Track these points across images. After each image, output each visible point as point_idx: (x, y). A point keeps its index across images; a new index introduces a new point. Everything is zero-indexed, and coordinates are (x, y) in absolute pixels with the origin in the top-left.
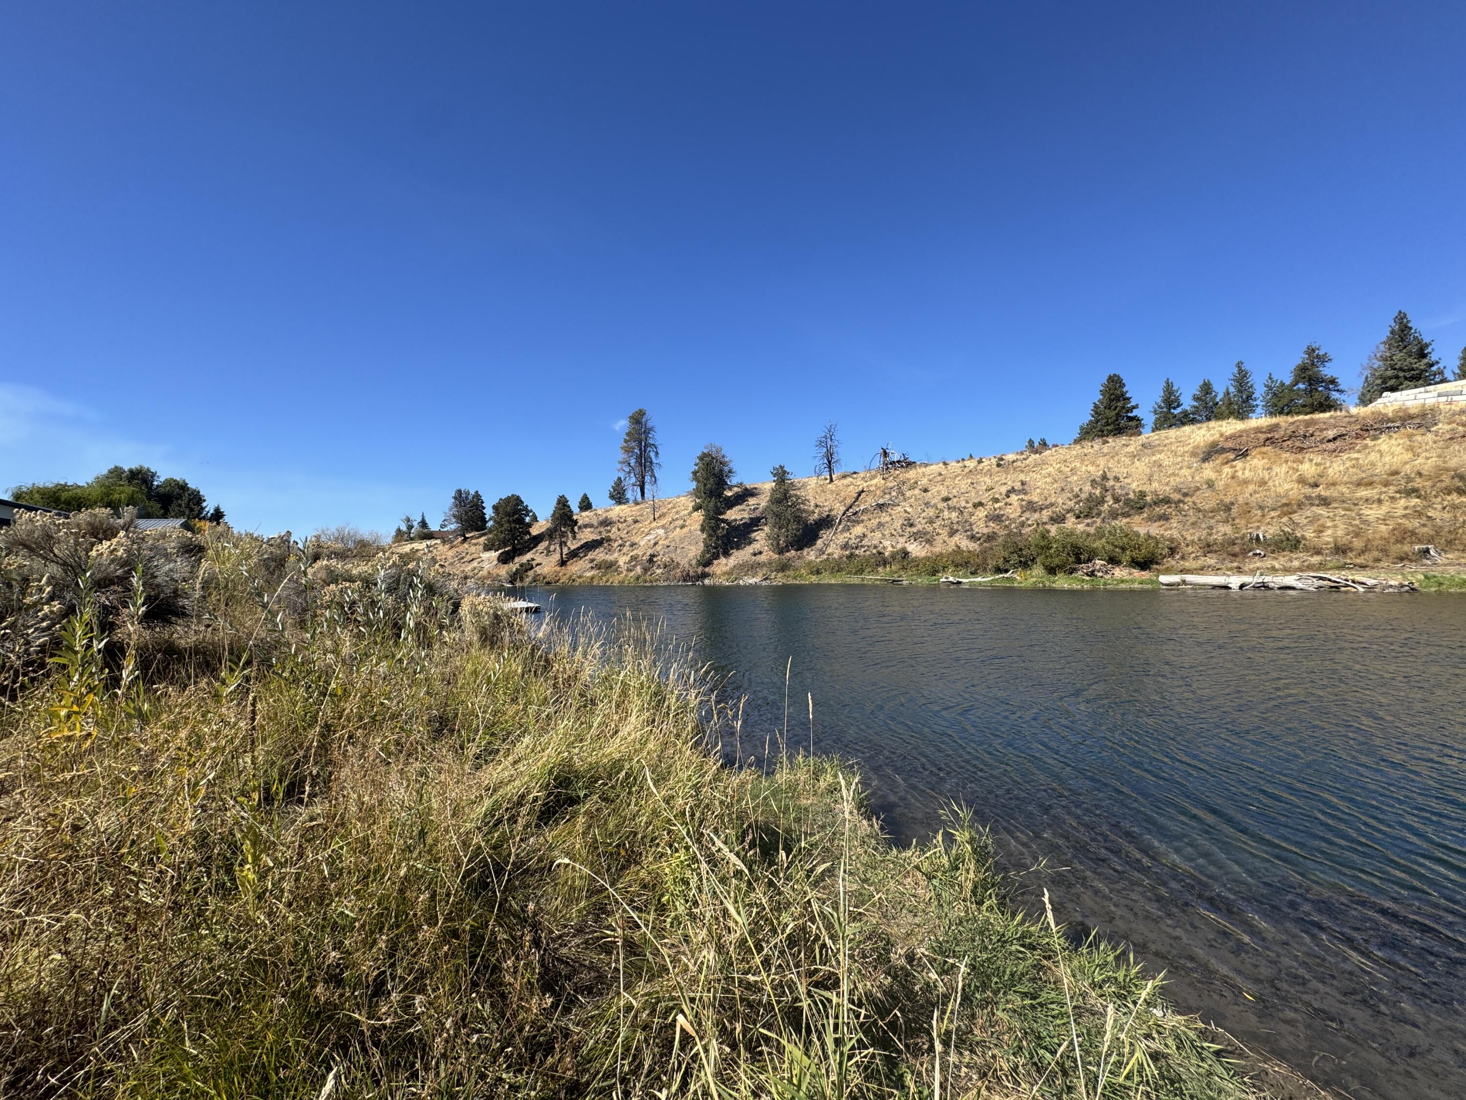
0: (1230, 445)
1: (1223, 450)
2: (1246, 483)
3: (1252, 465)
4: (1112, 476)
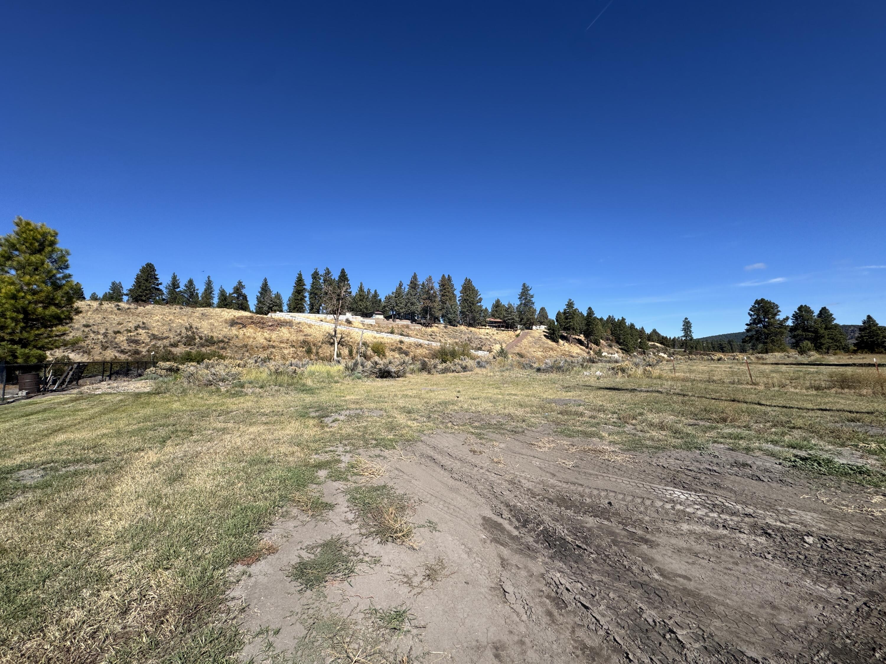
0: (239, 321)
1: (238, 323)
2: (249, 337)
3: (249, 331)
4: (194, 326)
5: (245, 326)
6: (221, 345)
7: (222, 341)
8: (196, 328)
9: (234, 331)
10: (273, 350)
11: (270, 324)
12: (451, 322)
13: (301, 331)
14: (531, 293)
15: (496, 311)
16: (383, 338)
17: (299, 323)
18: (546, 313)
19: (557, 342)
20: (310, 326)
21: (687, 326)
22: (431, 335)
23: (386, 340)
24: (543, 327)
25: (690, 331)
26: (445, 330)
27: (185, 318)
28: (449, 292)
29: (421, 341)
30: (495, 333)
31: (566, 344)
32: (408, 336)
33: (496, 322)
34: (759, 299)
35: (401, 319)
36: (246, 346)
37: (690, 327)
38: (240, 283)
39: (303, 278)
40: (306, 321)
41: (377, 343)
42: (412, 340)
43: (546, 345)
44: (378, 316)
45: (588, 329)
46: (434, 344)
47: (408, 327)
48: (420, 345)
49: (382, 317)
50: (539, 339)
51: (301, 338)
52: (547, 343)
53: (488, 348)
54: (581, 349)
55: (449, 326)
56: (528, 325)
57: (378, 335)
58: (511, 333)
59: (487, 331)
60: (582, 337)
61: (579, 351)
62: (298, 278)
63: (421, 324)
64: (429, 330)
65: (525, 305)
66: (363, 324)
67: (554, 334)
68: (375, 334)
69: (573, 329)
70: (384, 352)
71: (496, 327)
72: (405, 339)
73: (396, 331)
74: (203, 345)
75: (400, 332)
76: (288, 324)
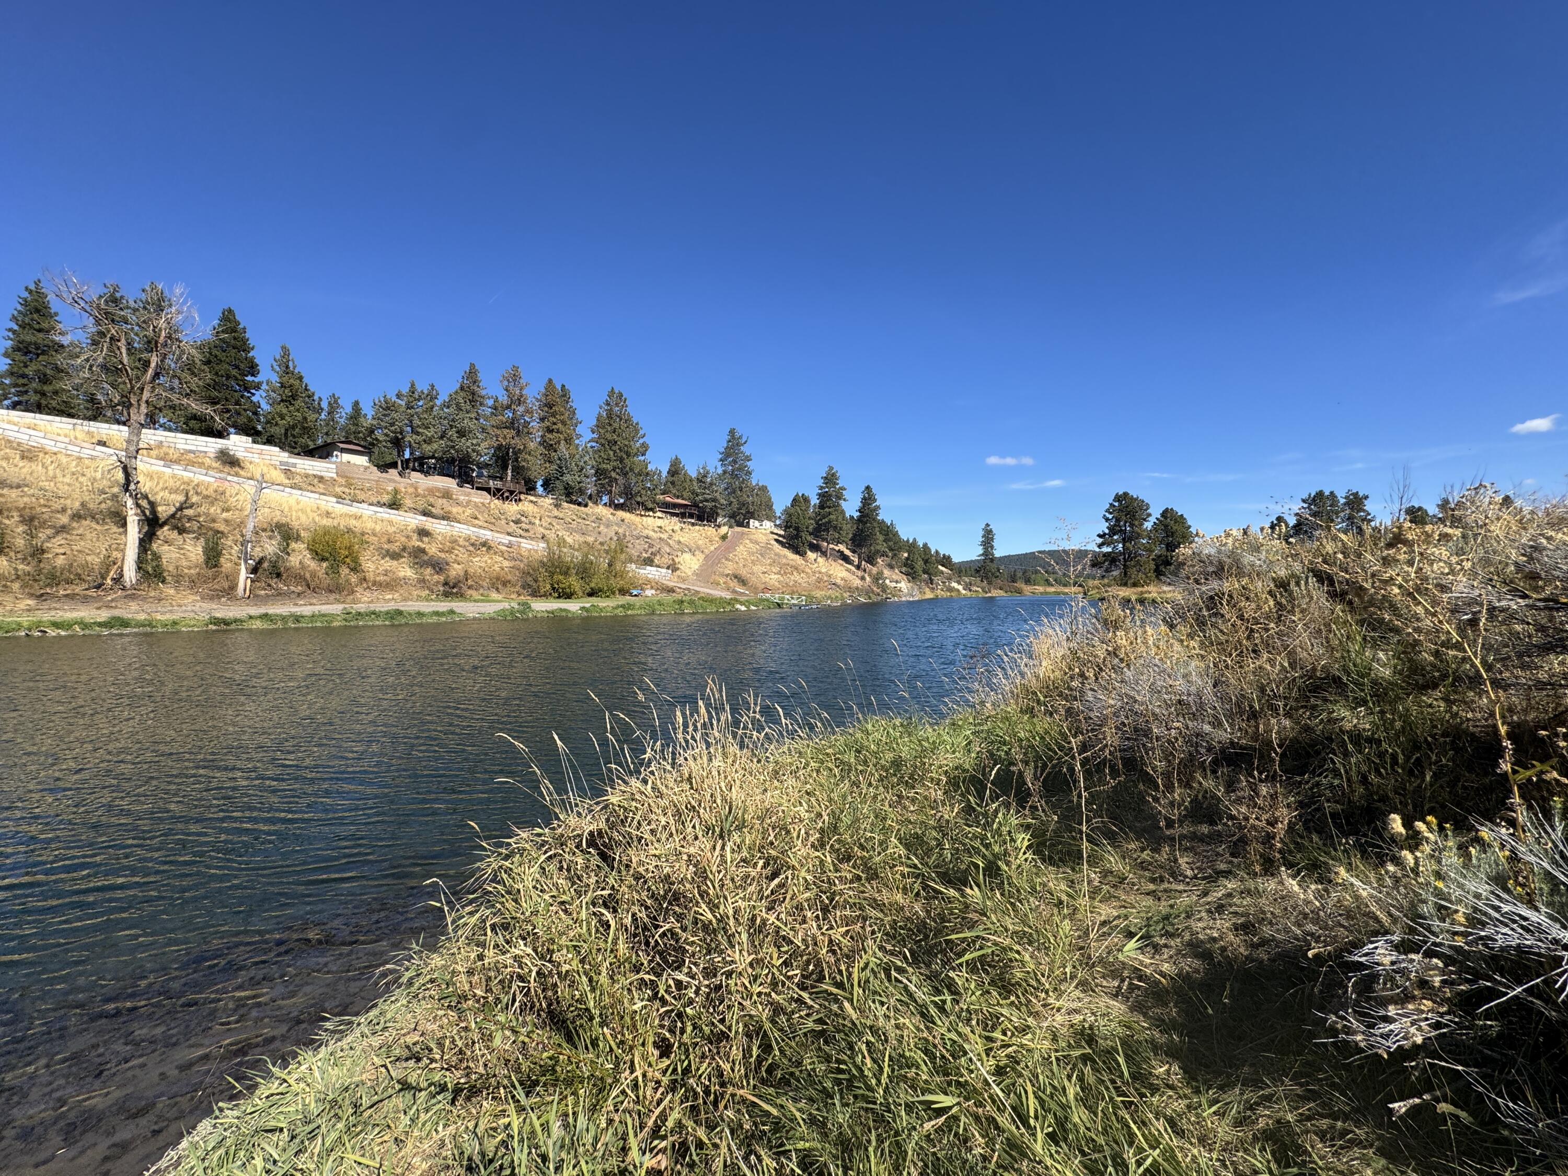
12: (572, 494)
14: (746, 450)
15: (673, 483)
16: (358, 517)
18: (770, 498)
19: (802, 554)
20: (31, 454)
21: (988, 539)
22: (517, 522)
23: (369, 525)
24: (771, 524)
25: (992, 547)
26: (556, 512)
28: (564, 423)
29: (486, 535)
30: (677, 528)
31: (820, 560)
32: (447, 517)
33: (675, 506)
34: (1121, 493)
35: (426, 473)
37: (992, 539)
41: (326, 532)
42: (461, 530)
43: (784, 561)
44: (346, 457)
45: (857, 537)
46: (526, 545)
47: (447, 495)
48: (484, 544)
49: (362, 460)
50: (767, 546)
52: (784, 557)
53: (666, 560)
54: (848, 570)
55: (565, 505)
56: (741, 517)
57: (340, 509)
58: (710, 531)
59: (659, 522)
60: (847, 548)
61: (844, 574)
63: (488, 490)
64: (512, 508)
65: (733, 475)
66: (287, 472)
67: (797, 536)
68: (329, 503)
70: (356, 560)
71: (676, 515)
72: (438, 527)
73: (408, 502)
75: (421, 505)
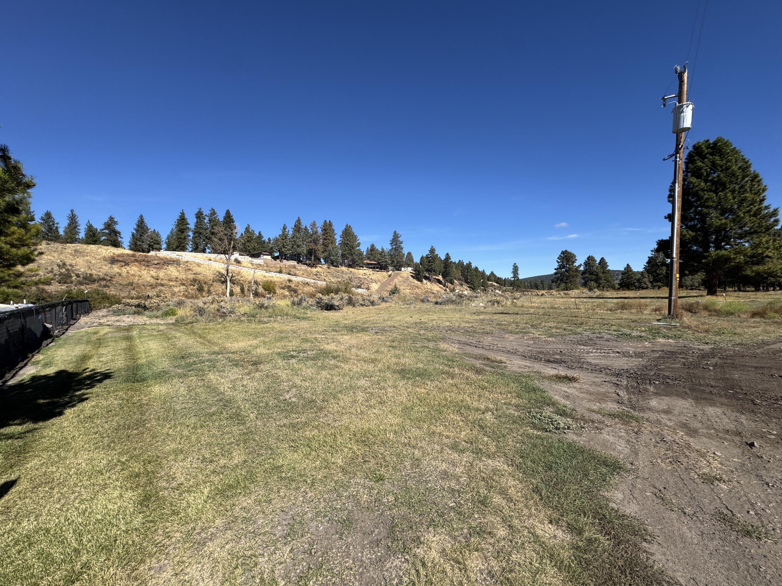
0: (120, 259)
1: (118, 261)
2: (133, 275)
3: (133, 269)
4: (67, 264)
5: (127, 264)
6: (103, 283)
7: (104, 279)
8: (71, 265)
9: (116, 269)
10: (162, 288)
11: (156, 262)
12: (333, 263)
13: (189, 270)
14: (400, 239)
15: (371, 254)
16: (272, 277)
17: (187, 262)
18: (412, 257)
19: (421, 281)
20: (199, 265)
21: (515, 270)
22: (316, 275)
23: (276, 279)
24: (410, 269)
25: (517, 274)
26: (328, 270)
27: (56, 255)
28: (330, 236)
29: (308, 280)
30: (371, 273)
31: (428, 283)
32: (295, 275)
33: (371, 264)
34: (564, 250)
35: (287, 260)
36: (131, 284)
37: (518, 270)
38: (111, 219)
39: (186, 217)
40: (194, 260)
41: (267, 282)
42: (299, 279)
43: (413, 284)
44: (265, 257)
45: (445, 271)
46: (319, 283)
47: (294, 267)
48: (307, 283)
49: (269, 257)
50: (407, 279)
51: (191, 277)
52: (414, 282)
53: (366, 286)
54: (440, 287)
55: (331, 267)
56: (398, 267)
57: (268, 275)
58: (384, 273)
59: (365, 271)
60: (440, 277)
61: (438, 289)
62: (180, 217)
63: (306, 264)
64: (314, 270)
65: (396, 250)
66: (252, 264)
67: (419, 274)
68: (264, 273)
69: (434, 271)
70: (275, 290)
71: (371, 268)
72: (293, 278)
73: (284, 271)
74: (81, 283)
75: (288, 271)
76: (176, 262)
